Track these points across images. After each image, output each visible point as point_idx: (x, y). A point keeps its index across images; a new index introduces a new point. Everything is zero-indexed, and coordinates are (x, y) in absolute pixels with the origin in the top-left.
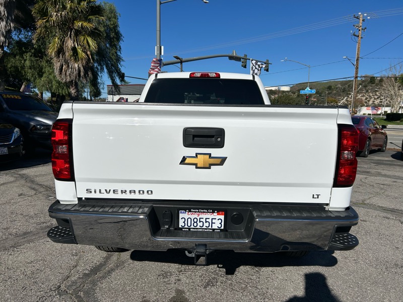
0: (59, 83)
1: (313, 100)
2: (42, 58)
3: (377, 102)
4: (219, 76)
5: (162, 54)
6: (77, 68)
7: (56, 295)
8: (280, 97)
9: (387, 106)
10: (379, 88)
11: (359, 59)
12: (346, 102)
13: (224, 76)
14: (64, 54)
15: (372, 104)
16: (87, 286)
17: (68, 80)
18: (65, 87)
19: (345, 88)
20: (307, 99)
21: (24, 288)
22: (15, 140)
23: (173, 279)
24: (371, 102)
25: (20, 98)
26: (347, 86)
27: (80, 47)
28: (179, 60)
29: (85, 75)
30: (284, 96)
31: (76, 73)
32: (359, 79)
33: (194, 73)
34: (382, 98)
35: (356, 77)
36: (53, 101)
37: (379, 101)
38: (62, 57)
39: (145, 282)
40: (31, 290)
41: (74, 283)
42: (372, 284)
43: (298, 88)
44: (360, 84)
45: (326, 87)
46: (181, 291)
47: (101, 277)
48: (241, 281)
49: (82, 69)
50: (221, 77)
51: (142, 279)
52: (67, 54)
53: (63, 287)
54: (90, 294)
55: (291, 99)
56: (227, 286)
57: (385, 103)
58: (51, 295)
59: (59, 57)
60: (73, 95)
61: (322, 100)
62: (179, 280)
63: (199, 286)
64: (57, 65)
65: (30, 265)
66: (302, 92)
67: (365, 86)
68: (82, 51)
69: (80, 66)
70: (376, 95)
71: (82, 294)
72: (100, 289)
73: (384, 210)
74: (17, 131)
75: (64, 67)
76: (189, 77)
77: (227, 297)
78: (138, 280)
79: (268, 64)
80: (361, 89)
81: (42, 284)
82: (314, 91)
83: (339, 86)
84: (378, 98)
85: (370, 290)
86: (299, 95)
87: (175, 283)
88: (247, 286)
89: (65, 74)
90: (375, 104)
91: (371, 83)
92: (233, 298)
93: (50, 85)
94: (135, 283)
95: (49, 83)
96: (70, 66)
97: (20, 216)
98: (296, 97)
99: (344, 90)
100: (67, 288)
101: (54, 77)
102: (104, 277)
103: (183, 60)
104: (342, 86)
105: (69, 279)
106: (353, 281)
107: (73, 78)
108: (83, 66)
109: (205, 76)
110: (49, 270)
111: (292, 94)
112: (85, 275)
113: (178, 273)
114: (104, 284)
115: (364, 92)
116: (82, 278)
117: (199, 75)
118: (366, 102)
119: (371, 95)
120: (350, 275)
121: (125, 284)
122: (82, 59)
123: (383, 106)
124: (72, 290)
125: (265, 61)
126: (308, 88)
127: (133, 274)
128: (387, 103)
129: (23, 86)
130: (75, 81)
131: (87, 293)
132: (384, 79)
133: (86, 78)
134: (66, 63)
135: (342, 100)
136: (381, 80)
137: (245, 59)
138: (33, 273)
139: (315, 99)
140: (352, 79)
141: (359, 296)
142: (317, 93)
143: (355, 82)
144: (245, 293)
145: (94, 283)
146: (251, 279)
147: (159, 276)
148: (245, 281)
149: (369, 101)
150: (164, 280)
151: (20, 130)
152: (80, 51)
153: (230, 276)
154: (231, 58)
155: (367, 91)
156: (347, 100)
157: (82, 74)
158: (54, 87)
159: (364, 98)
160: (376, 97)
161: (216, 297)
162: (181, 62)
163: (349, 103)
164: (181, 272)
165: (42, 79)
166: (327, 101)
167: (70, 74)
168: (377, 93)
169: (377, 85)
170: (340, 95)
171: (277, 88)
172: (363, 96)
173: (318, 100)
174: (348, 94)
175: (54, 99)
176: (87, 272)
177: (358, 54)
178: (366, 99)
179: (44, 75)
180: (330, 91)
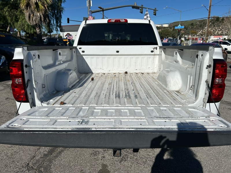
0: (28, 25)
1: (182, 33)
2: (17, 9)
3: (220, 32)
4: (126, 21)
5: (91, 6)
6: (39, 16)
7: (26, 171)
8: (163, 31)
9: (226, 35)
10: (222, 24)
11: (211, 6)
12: (202, 33)
13: (130, 21)
14: (30, 7)
15: (217, 34)
16: (46, 163)
17: (34, 24)
18: (32, 29)
19: (202, 24)
20: (179, 32)
21: (6, 166)
22: (3, 63)
23: (100, 156)
24: (216, 33)
25: (4, 36)
26: (202, 23)
27: (40, 2)
28: (101, 9)
29: (44, 20)
30: (165, 30)
31: (38, 19)
32: (210, 19)
33: (110, 20)
34: (223, 30)
35: (209, 18)
36: (27, 36)
37: (221, 32)
38: (30, 9)
39: (83, 159)
40: (10, 167)
41: (38, 161)
42: (225, 156)
43: (173, 25)
44: (210, 22)
45: (190, 24)
46: (105, 165)
47: (55, 156)
48: (143, 157)
49: (42, 16)
50: (128, 22)
51: (81, 157)
52: (32, 7)
53: (30, 164)
54: (48, 169)
55: (169, 32)
56: (134, 161)
57: (225, 33)
58: (23, 171)
59: (28, 9)
60: (38, 33)
61: (188, 32)
62: (104, 157)
63: (116, 161)
64: (27, 14)
65: (10, 148)
66: (176, 28)
67: (213, 23)
68: (42, 5)
69: (41, 14)
70: (220, 28)
71: (42, 169)
72: (54, 165)
73: (228, 103)
74: (3, 58)
75: (31, 16)
76: (107, 22)
77: (134, 169)
78: (78, 158)
79: (156, 10)
80: (210, 25)
81: (18, 162)
82: (183, 27)
83: (198, 23)
84: (220, 30)
85: (224, 161)
86: (174, 30)
87: (101, 160)
88: (146, 160)
89: (32, 20)
90: (218, 34)
91: (217, 21)
92: (138, 170)
93: (24, 26)
94: (76, 160)
95: (23, 25)
96: (35, 15)
97: (6, 114)
98: (172, 30)
99: (201, 26)
100: (33, 165)
101: (26, 22)
102: (56, 157)
103: (104, 9)
104: (199, 23)
105: (35, 158)
106: (213, 155)
107: (37, 22)
108: (43, 14)
109: (118, 21)
110: (22, 152)
111: (170, 29)
112: (45, 155)
113: (103, 152)
114: (56, 162)
115: (212, 26)
116: (43, 157)
117: (113, 21)
118: (213, 33)
119: (217, 28)
120: (211, 150)
121: (70, 161)
122: (42, 10)
123: (224, 35)
124: (36, 167)
125: (154, 9)
126: (180, 25)
127: (75, 153)
128: (226, 33)
129: (8, 28)
130: (39, 24)
131: (46, 168)
132: (225, 18)
133: (45, 22)
134: (32, 13)
135: (200, 31)
136: (223, 19)
137: (142, 8)
138: (12, 155)
139: (183, 32)
140: (207, 19)
141: (217, 166)
142: (185, 28)
143: (208, 21)
144: (146, 166)
145: (50, 161)
146: (149, 155)
147: (91, 154)
148: (145, 157)
149: (215, 32)
150: (95, 157)
151: (6, 57)
152: (40, 5)
153: (135, 153)
154: (134, 7)
155: (214, 26)
156: (202, 32)
157: (43, 20)
158: (26, 28)
159: (212, 30)
160: (219, 30)
161: (127, 169)
162: (103, 11)
163: (204, 33)
164: (105, 151)
165: (19, 23)
166: (190, 33)
167: (35, 20)
168: (220, 27)
169: (220, 22)
170: (198, 29)
171: (161, 25)
172: (212, 29)
173: (185, 32)
174: (203, 28)
175: (28, 35)
176: (46, 153)
177: (210, 3)
178: (214, 31)
179: (19, 21)
180: (192, 27)
